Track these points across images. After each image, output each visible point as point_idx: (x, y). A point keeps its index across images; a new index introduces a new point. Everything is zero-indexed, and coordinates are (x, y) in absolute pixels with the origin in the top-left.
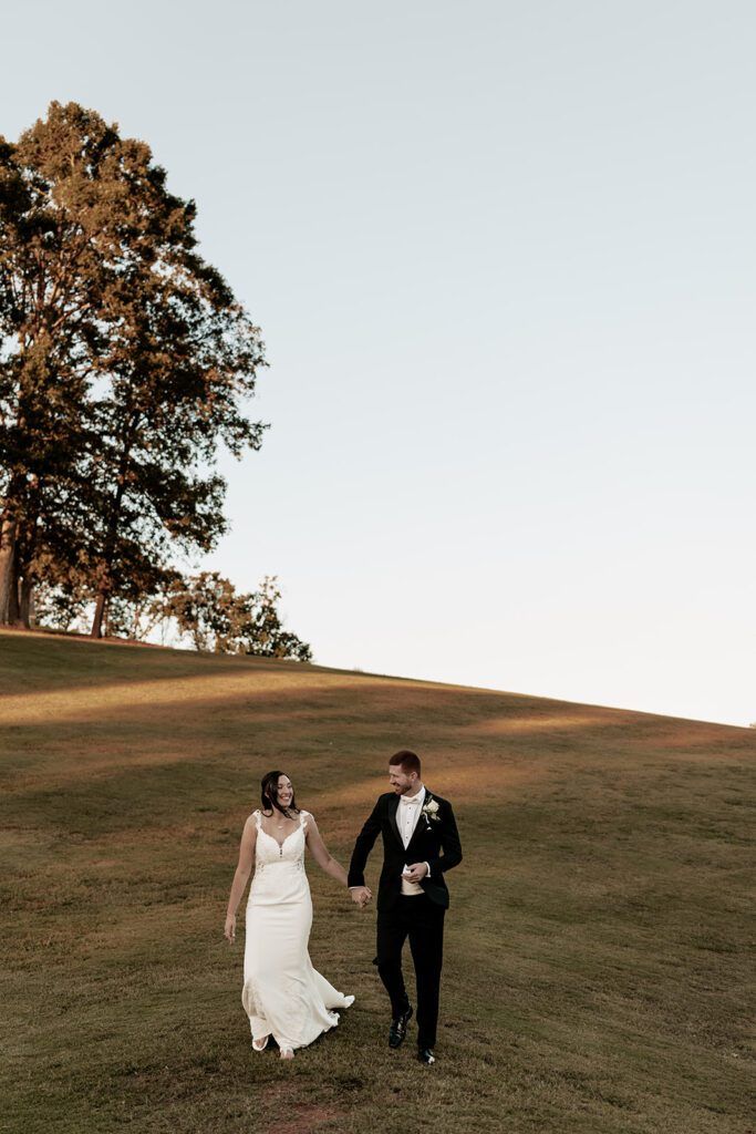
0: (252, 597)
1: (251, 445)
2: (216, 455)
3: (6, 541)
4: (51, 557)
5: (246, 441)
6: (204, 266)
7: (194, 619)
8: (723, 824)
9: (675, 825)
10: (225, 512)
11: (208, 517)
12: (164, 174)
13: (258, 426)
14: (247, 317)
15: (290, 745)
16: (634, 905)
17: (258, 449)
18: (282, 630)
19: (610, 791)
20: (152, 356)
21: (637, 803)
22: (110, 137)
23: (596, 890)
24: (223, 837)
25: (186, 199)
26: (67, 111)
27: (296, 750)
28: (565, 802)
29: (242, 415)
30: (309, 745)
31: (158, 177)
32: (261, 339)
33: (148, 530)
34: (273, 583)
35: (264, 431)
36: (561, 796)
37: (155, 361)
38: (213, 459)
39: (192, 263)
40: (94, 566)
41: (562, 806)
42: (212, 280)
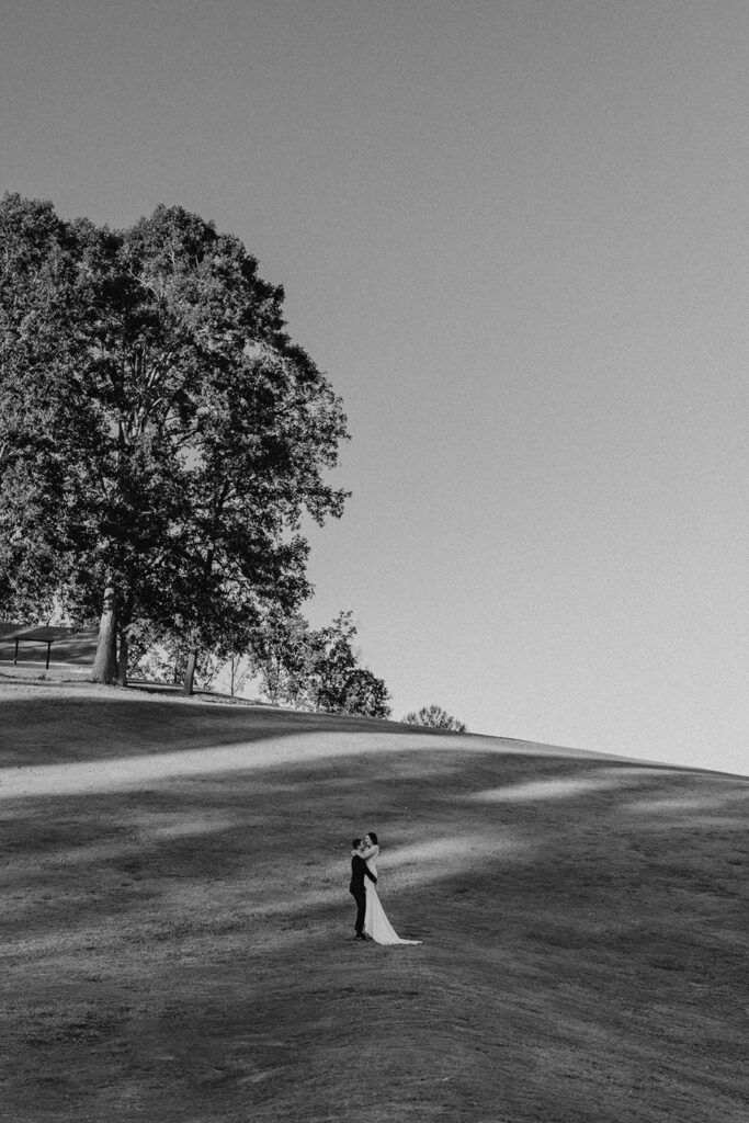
0: (325, 632)
1: (333, 513)
2: (299, 520)
3: (107, 606)
4: (149, 621)
5: (329, 507)
6: (291, 344)
7: (265, 656)
8: (718, 881)
9: (679, 881)
10: (309, 576)
11: (292, 580)
12: (255, 264)
13: (340, 494)
14: (330, 389)
15: (372, 809)
16: (623, 938)
17: (340, 516)
18: (357, 667)
19: (634, 852)
20: (244, 437)
21: (653, 862)
22: (209, 234)
23: (598, 929)
24: (326, 885)
25: (275, 285)
26: (170, 213)
27: (379, 814)
28: (592, 860)
29: (325, 484)
30: (387, 809)
31: (249, 266)
32: (343, 412)
33: (235, 590)
34: (347, 619)
35: (345, 499)
36: (589, 857)
37: (247, 441)
38: (297, 523)
39: (280, 342)
40: (187, 629)
41: (589, 864)
42: (298, 357)
